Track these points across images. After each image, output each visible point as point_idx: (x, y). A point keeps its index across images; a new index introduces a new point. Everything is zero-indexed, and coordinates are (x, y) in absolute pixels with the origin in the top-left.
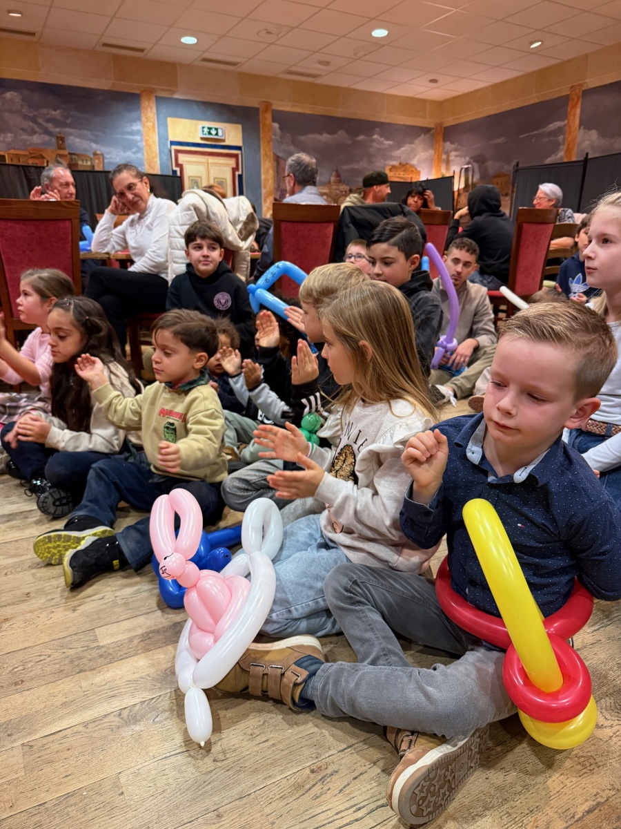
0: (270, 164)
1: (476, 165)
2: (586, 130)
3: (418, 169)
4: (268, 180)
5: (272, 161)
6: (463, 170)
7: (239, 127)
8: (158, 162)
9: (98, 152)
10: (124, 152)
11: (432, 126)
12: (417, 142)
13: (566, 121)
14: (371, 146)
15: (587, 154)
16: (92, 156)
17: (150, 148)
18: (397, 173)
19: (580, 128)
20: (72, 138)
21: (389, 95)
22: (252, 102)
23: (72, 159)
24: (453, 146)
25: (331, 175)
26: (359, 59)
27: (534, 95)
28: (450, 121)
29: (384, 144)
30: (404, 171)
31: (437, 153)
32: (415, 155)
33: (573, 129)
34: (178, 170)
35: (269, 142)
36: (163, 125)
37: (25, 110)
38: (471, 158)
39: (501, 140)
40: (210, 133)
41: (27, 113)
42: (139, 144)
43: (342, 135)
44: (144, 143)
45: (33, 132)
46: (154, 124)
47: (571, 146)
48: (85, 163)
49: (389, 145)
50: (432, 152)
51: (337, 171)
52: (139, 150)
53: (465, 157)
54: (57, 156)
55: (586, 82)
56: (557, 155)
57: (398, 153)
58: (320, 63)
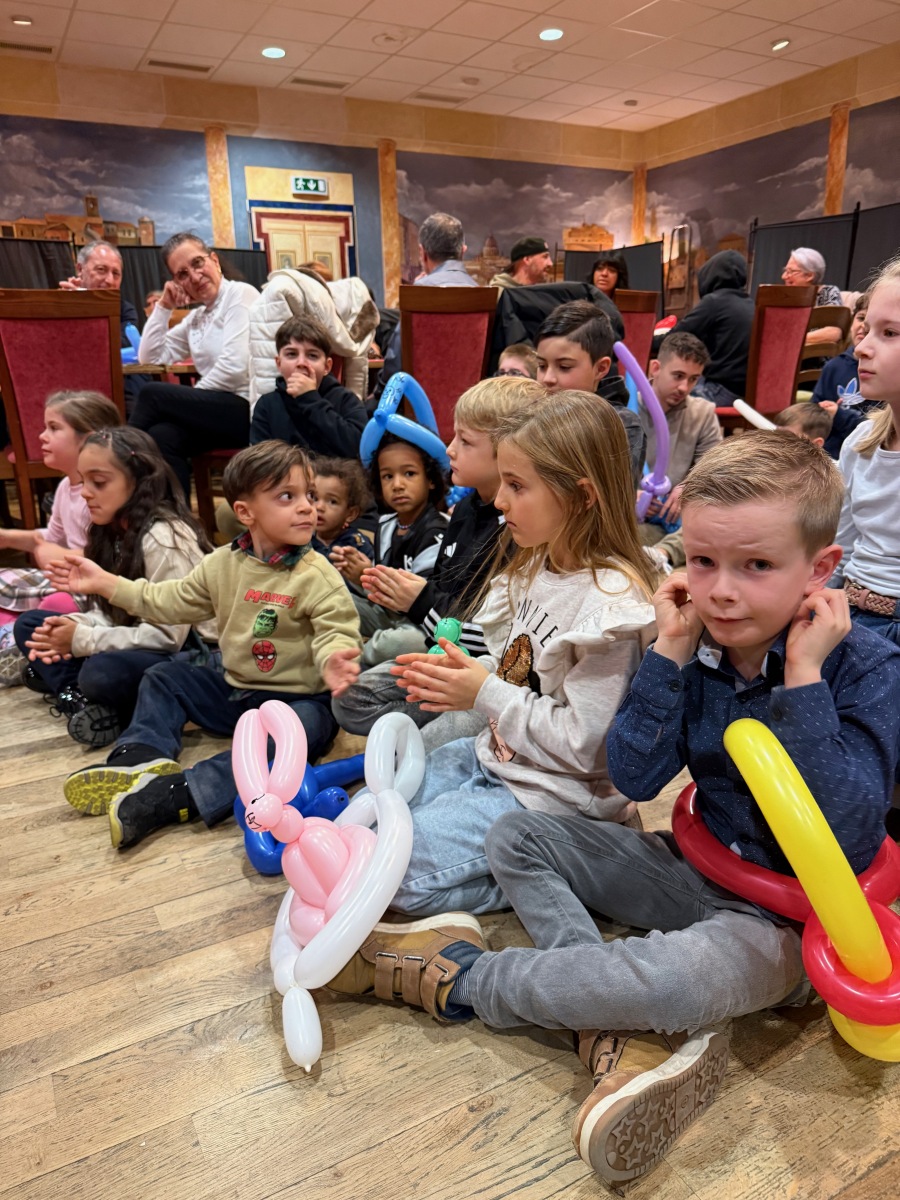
0: (394, 230)
1: (695, 225)
2: (857, 170)
3: (611, 232)
4: (392, 254)
5: (397, 226)
6: (676, 233)
7: (349, 177)
8: (233, 231)
9: (146, 219)
10: (184, 218)
11: (631, 169)
12: (607, 192)
13: (827, 157)
14: (541, 201)
15: (858, 204)
16: (137, 225)
17: (221, 211)
18: (580, 239)
19: (847, 167)
20: (108, 199)
21: (566, 125)
22: (366, 140)
23: (108, 230)
24: (661, 198)
25: (484, 245)
26: (522, 73)
27: (779, 120)
28: (655, 161)
29: (561, 198)
30: (590, 235)
31: (637, 210)
32: (606, 212)
33: (837, 167)
34: (261, 241)
35: (392, 198)
36: (238, 177)
37: (40, 161)
38: (687, 215)
39: (732, 187)
40: (306, 187)
41: (43, 165)
42: (205, 206)
43: (498, 186)
44: (212, 204)
45: (52, 193)
46: (225, 176)
47: (834, 193)
48: (127, 235)
49: (567, 198)
50: (630, 207)
51: (492, 238)
52: (205, 214)
53: (678, 213)
54: (86, 227)
55: (856, 99)
56: (813, 207)
57: (580, 209)
58: (465, 80)
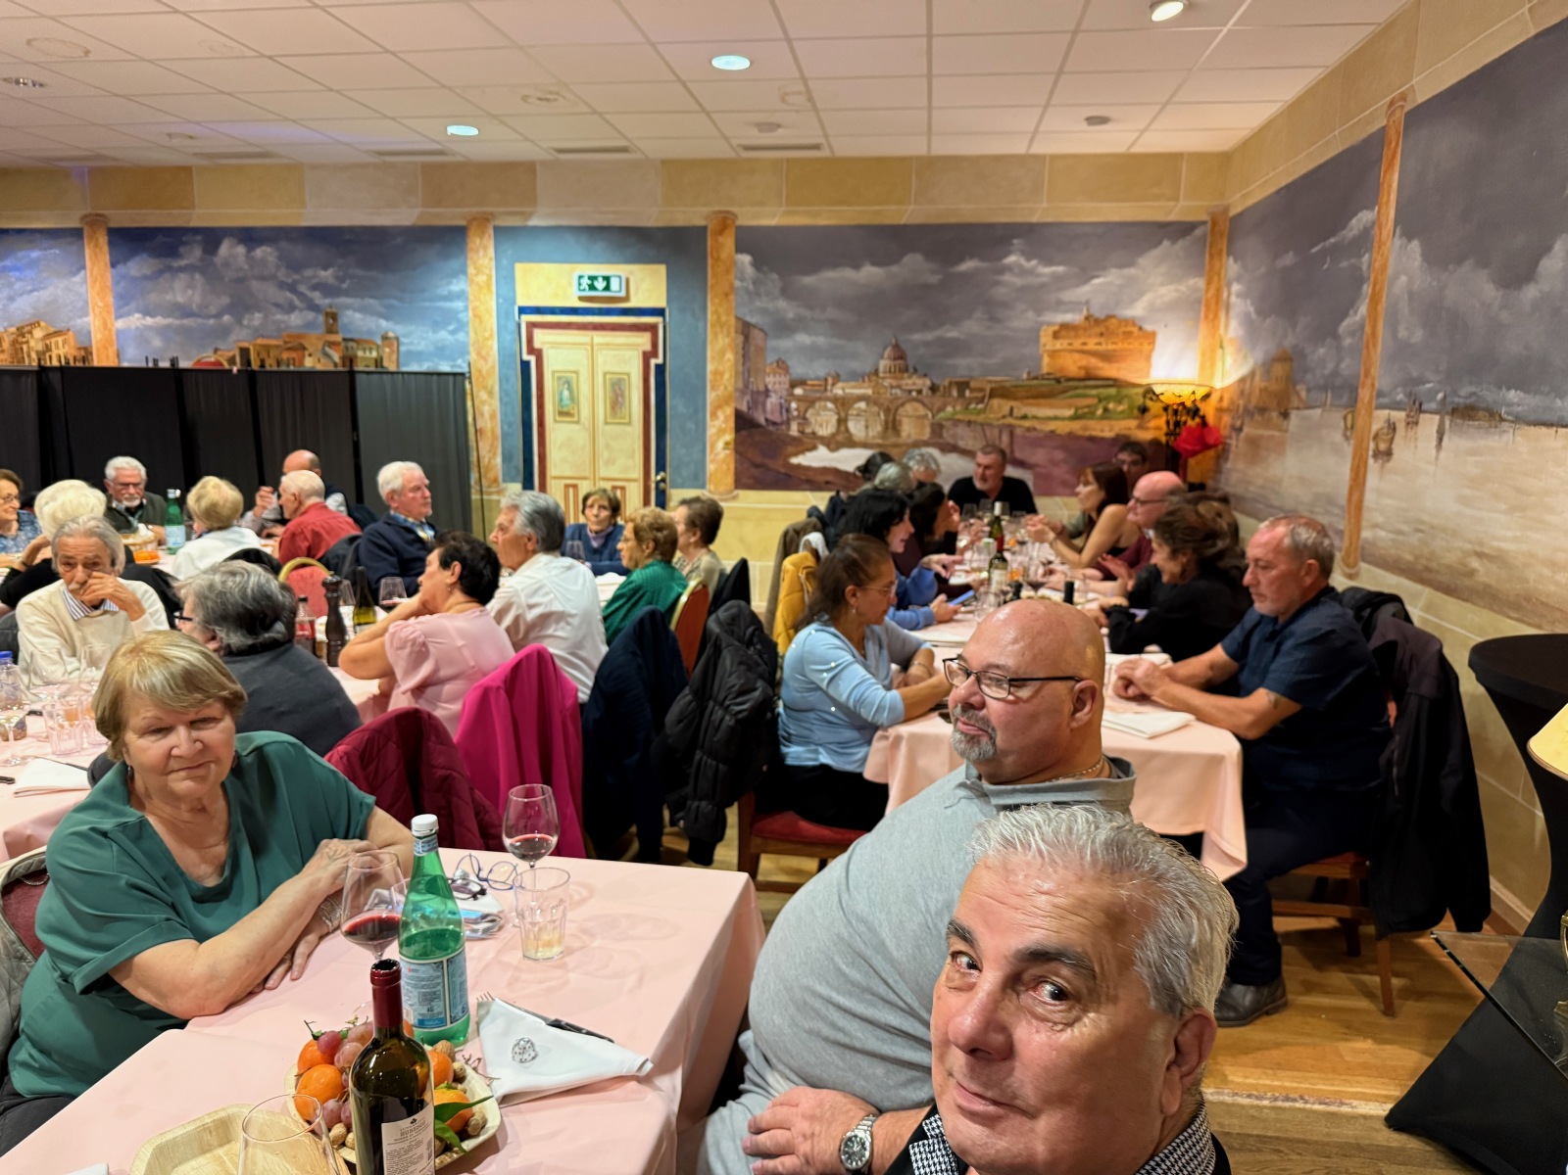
0: (729, 339)
2: (1405, 241)
3: (1148, 327)
4: (722, 374)
5: (733, 334)
7: (662, 269)
8: (496, 347)
9: (391, 334)
11: (1205, 217)
13: (1375, 210)
16: (379, 342)
17: (481, 322)
18: (1076, 343)
19: (1391, 234)
21: (1054, 158)
22: (689, 215)
23: (347, 348)
25: (882, 357)
27: (1337, 133)
30: (1099, 336)
33: (1384, 236)
34: (532, 359)
35: (727, 295)
36: (506, 279)
39: (1289, 259)
40: (592, 287)
44: (470, 314)
46: (489, 277)
47: (1379, 289)
48: (368, 354)
51: (896, 346)
54: (324, 345)
55: (1413, 88)
